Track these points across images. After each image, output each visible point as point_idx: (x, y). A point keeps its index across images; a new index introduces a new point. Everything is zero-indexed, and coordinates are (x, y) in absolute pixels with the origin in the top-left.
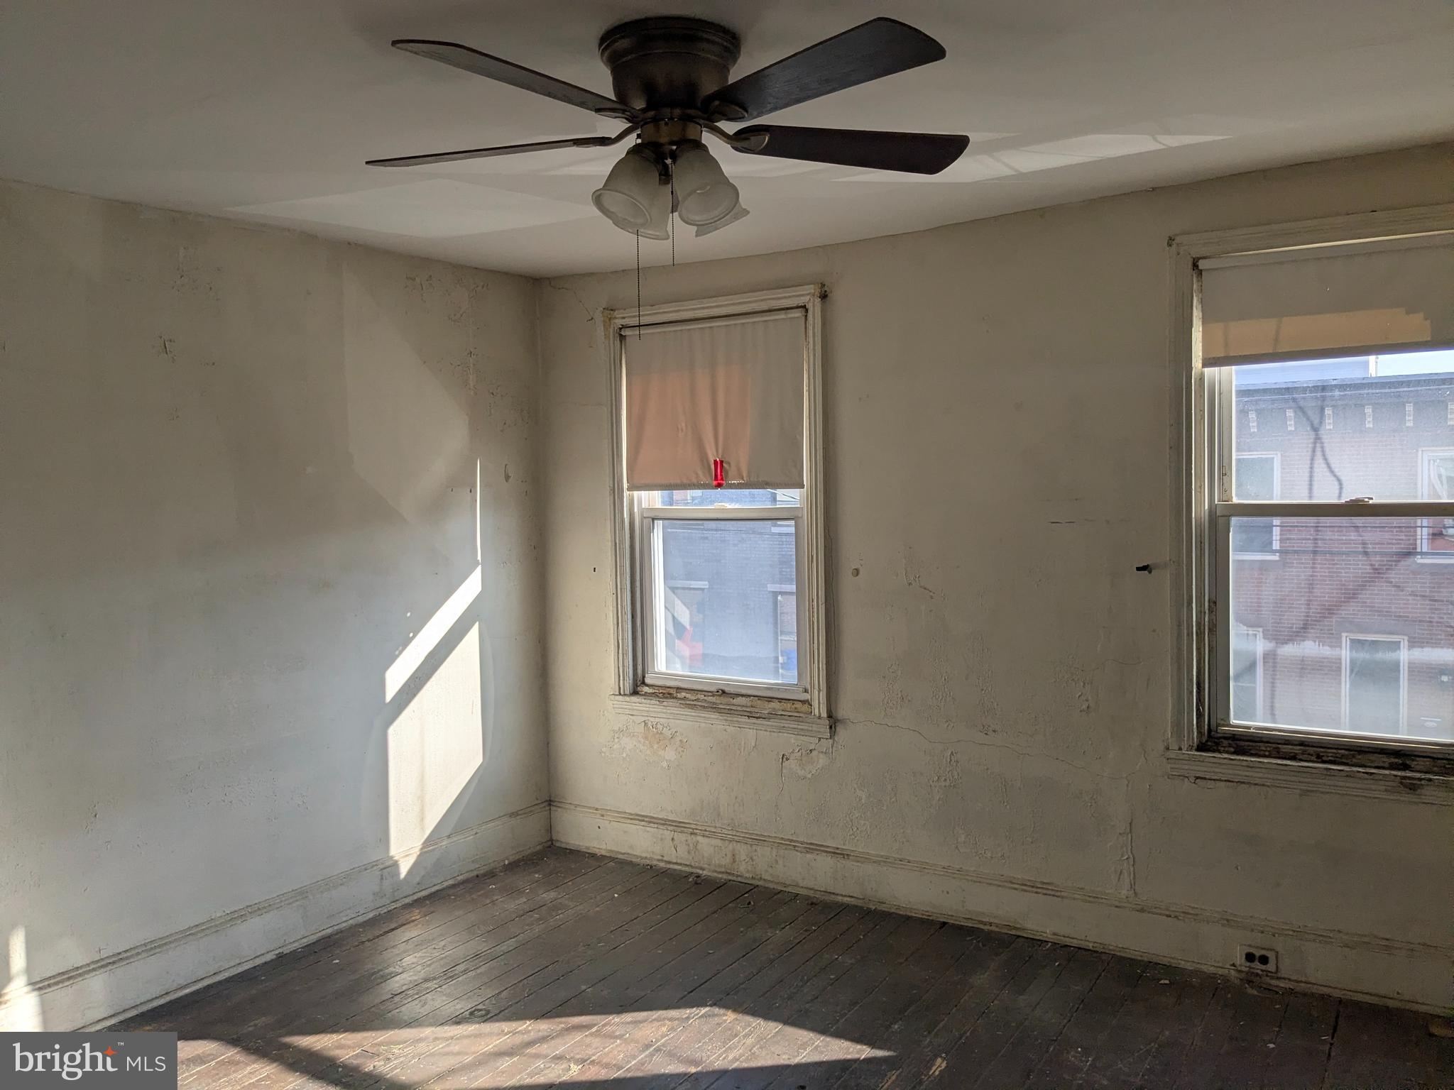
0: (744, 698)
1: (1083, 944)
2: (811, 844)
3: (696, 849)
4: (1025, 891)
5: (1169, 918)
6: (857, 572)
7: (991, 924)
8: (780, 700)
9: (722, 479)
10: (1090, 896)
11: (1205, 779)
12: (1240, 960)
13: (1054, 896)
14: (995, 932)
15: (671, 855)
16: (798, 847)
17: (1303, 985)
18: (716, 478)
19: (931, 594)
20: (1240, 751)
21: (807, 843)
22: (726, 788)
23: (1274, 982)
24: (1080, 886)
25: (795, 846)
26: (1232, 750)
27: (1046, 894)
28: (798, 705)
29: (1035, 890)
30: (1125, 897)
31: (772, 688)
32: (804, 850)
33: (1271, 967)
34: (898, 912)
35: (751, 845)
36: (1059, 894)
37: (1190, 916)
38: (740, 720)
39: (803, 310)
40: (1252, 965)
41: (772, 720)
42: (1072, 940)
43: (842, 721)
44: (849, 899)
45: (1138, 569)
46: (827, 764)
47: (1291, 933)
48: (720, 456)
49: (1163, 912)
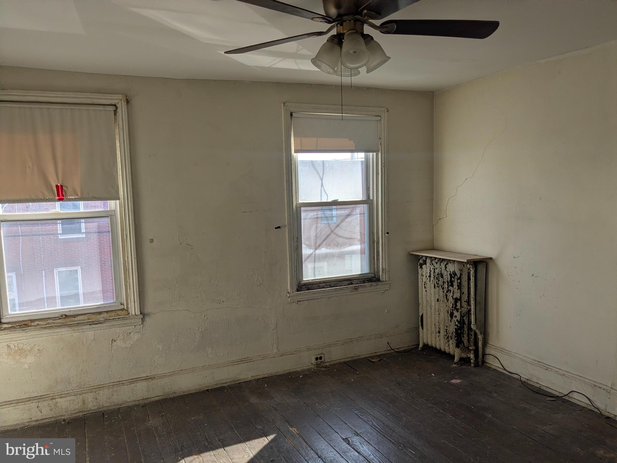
0: (82, 316)
1: (264, 376)
2: (132, 379)
3: (56, 406)
4: (239, 364)
5: (291, 355)
6: (152, 241)
7: (226, 383)
8: (107, 312)
9: (63, 196)
10: (263, 357)
11: (300, 301)
12: (314, 361)
13: (250, 362)
14: (230, 385)
15: (39, 416)
16: (125, 383)
17: (332, 362)
18: (58, 195)
19: (192, 247)
20: (308, 289)
21: (129, 380)
22: (74, 367)
23: (325, 364)
24: (259, 355)
25: (123, 384)
26: (306, 289)
27: (247, 362)
28: (120, 312)
29: (243, 362)
30: (275, 353)
31: (101, 307)
32: (129, 383)
33: (323, 360)
34: (184, 394)
35: (95, 392)
36: (252, 360)
37: (297, 352)
38: (83, 328)
39: (115, 107)
40: (318, 361)
41: (106, 323)
42: (259, 376)
43: (148, 314)
44: (158, 398)
45: (276, 228)
46: (140, 337)
47: (327, 346)
48: (61, 183)
49: (289, 353)
